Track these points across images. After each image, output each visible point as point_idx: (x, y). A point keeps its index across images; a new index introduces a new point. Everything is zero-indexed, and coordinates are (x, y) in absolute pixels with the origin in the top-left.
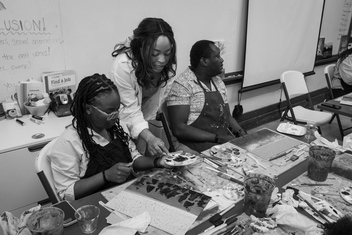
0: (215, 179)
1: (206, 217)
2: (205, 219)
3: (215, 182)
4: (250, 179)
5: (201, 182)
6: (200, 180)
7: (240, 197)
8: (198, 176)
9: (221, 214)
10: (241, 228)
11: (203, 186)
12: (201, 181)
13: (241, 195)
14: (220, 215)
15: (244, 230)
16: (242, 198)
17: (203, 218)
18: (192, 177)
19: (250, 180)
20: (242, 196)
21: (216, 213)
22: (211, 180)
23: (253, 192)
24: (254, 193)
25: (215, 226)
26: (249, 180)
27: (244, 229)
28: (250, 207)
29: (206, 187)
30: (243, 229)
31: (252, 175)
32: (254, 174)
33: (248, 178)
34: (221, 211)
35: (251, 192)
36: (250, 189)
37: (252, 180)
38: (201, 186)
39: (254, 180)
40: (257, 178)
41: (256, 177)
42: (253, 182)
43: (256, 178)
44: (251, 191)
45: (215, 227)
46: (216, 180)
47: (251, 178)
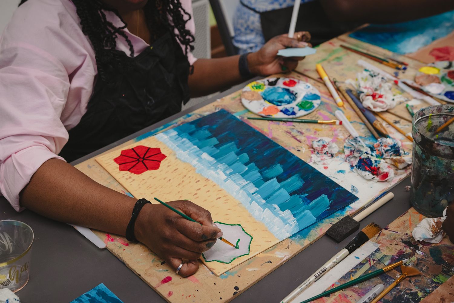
0: (330, 130)
1: (318, 229)
2: (317, 235)
3: (328, 136)
4: (425, 121)
5: (293, 139)
6: (290, 133)
7: (399, 171)
8: (283, 126)
9: (357, 218)
10: (410, 249)
11: (299, 149)
12: (294, 137)
13: (401, 166)
14: (355, 221)
15: (420, 253)
16: (404, 173)
17: (312, 231)
18: (269, 128)
19: (425, 124)
20: (403, 169)
21: (343, 215)
22: (318, 133)
23: (442, 155)
24: (446, 156)
25: (349, 250)
26: (423, 123)
27: (419, 250)
28: (430, 193)
29: (307, 150)
30: (417, 251)
31: (432, 109)
32: (436, 108)
33: (420, 118)
34: (354, 211)
35: (437, 154)
36: (435, 145)
37: (429, 124)
38: (294, 149)
39: (436, 121)
40: (444, 118)
41: (440, 115)
42: (432, 127)
43: (440, 117)
44: (438, 151)
45: (348, 253)
46: (331, 133)
47: (427, 117)
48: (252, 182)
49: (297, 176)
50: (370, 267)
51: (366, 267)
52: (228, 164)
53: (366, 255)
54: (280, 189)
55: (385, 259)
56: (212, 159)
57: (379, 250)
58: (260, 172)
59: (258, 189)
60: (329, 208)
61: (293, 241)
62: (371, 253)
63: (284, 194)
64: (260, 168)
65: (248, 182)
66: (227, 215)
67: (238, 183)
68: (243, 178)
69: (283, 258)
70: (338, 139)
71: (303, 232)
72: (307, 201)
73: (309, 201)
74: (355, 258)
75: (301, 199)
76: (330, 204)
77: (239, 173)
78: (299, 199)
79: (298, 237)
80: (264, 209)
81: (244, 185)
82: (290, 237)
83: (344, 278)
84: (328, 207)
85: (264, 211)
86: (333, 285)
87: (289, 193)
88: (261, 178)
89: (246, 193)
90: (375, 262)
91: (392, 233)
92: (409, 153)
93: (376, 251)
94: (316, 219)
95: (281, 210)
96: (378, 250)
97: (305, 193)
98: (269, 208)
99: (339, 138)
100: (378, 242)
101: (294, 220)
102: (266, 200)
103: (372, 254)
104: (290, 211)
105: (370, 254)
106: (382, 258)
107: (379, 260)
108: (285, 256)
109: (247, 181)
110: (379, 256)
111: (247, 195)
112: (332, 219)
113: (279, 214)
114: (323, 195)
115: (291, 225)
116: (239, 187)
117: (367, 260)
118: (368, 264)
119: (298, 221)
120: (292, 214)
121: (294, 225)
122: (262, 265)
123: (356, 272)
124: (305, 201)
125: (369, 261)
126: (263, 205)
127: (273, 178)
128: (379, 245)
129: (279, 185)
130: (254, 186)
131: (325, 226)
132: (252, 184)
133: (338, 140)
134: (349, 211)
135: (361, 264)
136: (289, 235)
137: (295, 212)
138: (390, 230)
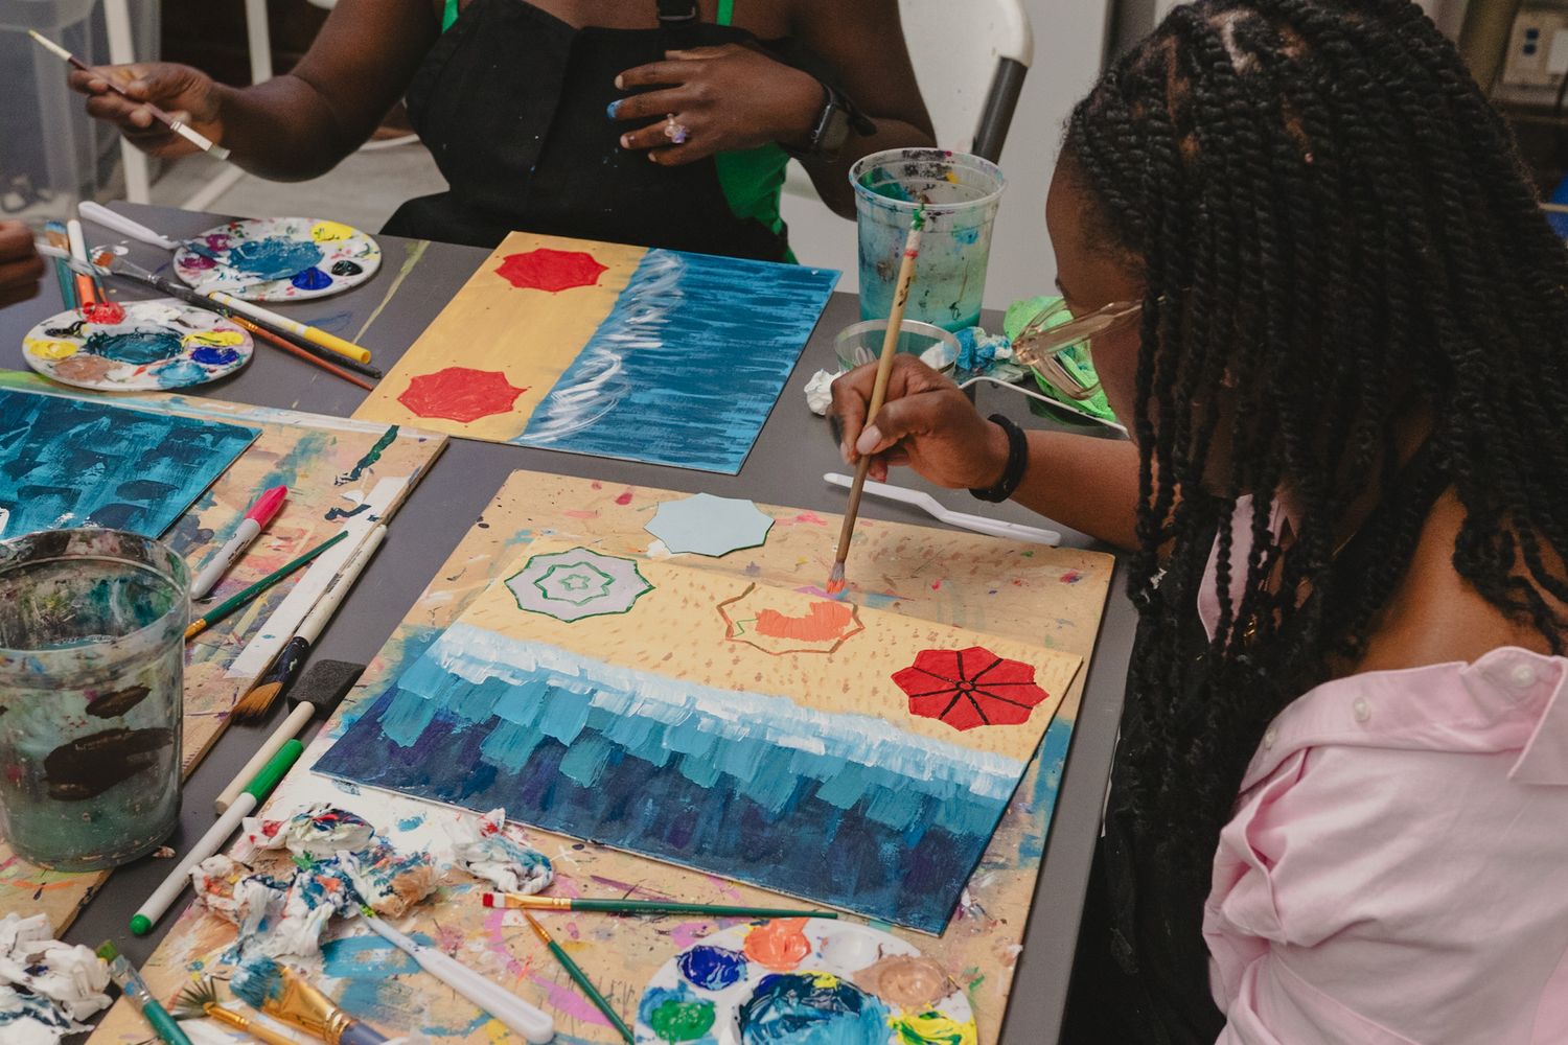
48: (618, 716)
49: (513, 769)
50: (234, 630)
51: (240, 629)
52: (728, 742)
53: (251, 647)
54: (536, 723)
55: (205, 654)
56: (783, 742)
57: (224, 666)
58: (619, 747)
59: (590, 704)
60: (379, 720)
61: (430, 625)
62: (240, 656)
63: (516, 715)
64: (628, 757)
65: (631, 713)
66: (615, 632)
67: (656, 704)
68: (651, 719)
69: (431, 592)
70: (485, 934)
71: (417, 647)
72: (446, 716)
73: (441, 718)
74: (274, 634)
75: (463, 715)
76: (380, 730)
77: (675, 728)
78: (471, 714)
79: (424, 635)
80: (538, 668)
81: (635, 704)
82: (440, 632)
83: (280, 598)
84: (383, 721)
85: (537, 664)
86: (298, 580)
87: (504, 720)
88: (607, 732)
89: (612, 686)
90: (226, 642)
91: (205, 709)
92: (222, 961)
93: (231, 662)
94: (400, 687)
95: (497, 679)
96: (227, 666)
97: (463, 733)
98: (528, 674)
99: (483, 940)
100: (232, 680)
101: (448, 667)
102: (550, 688)
103: (237, 655)
104: (472, 681)
105: (243, 653)
106: (211, 654)
107: (218, 648)
108: (428, 597)
109: (635, 714)
110: (222, 655)
111: (606, 683)
112: (367, 695)
113: (496, 669)
114: (410, 744)
115: (449, 656)
116: (642, 694)
117: (243, 640)
118: (240, 634)
119: (440, 670)
120: (463, 679)
121: (444, 658)
122: (464, 571)
123: (260, 614)
124: (450, 715)
125: (239, 641)
126: (549, 675)
127: (575, 742)
128: (229, 674)
129: (546, 729)
130: (607, 709)
131: (374, 679)
132: (617, 709)
133: (481, 930)
134: (334, 728)
135: (254, 629)
136: (443, 638)
137: (458, 684)
138: (212, 716)
